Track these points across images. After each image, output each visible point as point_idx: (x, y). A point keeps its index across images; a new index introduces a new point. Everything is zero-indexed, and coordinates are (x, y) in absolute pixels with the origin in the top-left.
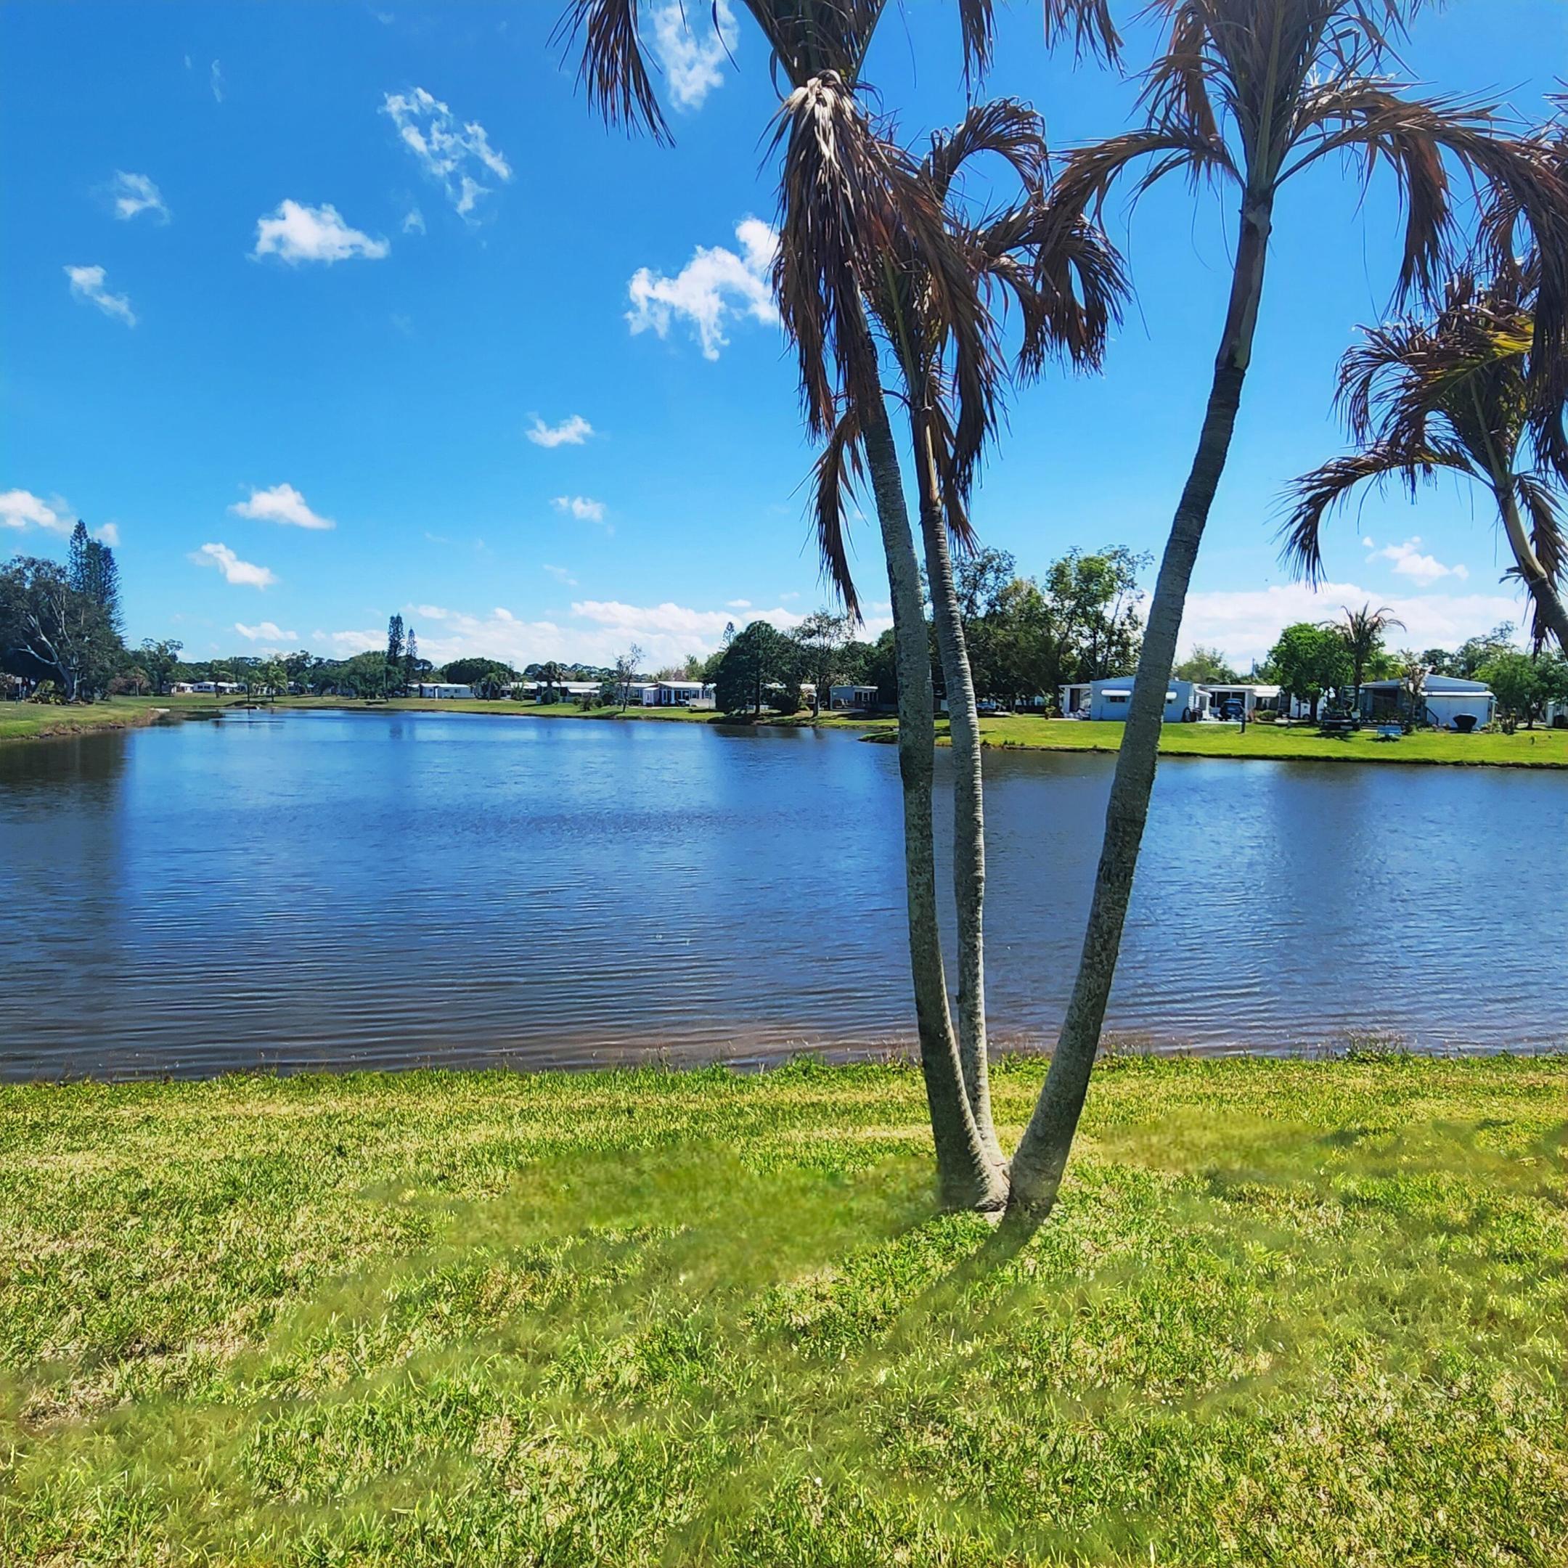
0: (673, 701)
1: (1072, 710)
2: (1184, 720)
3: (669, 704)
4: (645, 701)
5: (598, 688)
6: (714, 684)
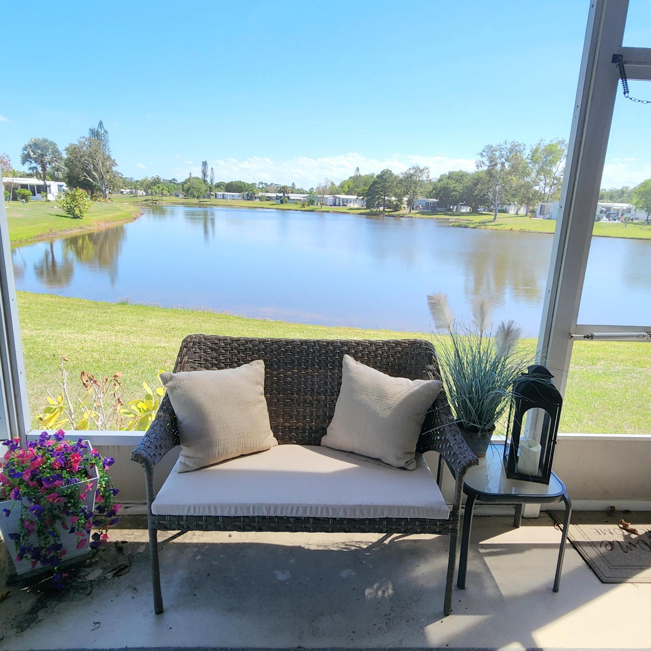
1: (540, 214)
3: (339, 205)
4: (329, 204)
5: (306, 197)
6: (362, 197)
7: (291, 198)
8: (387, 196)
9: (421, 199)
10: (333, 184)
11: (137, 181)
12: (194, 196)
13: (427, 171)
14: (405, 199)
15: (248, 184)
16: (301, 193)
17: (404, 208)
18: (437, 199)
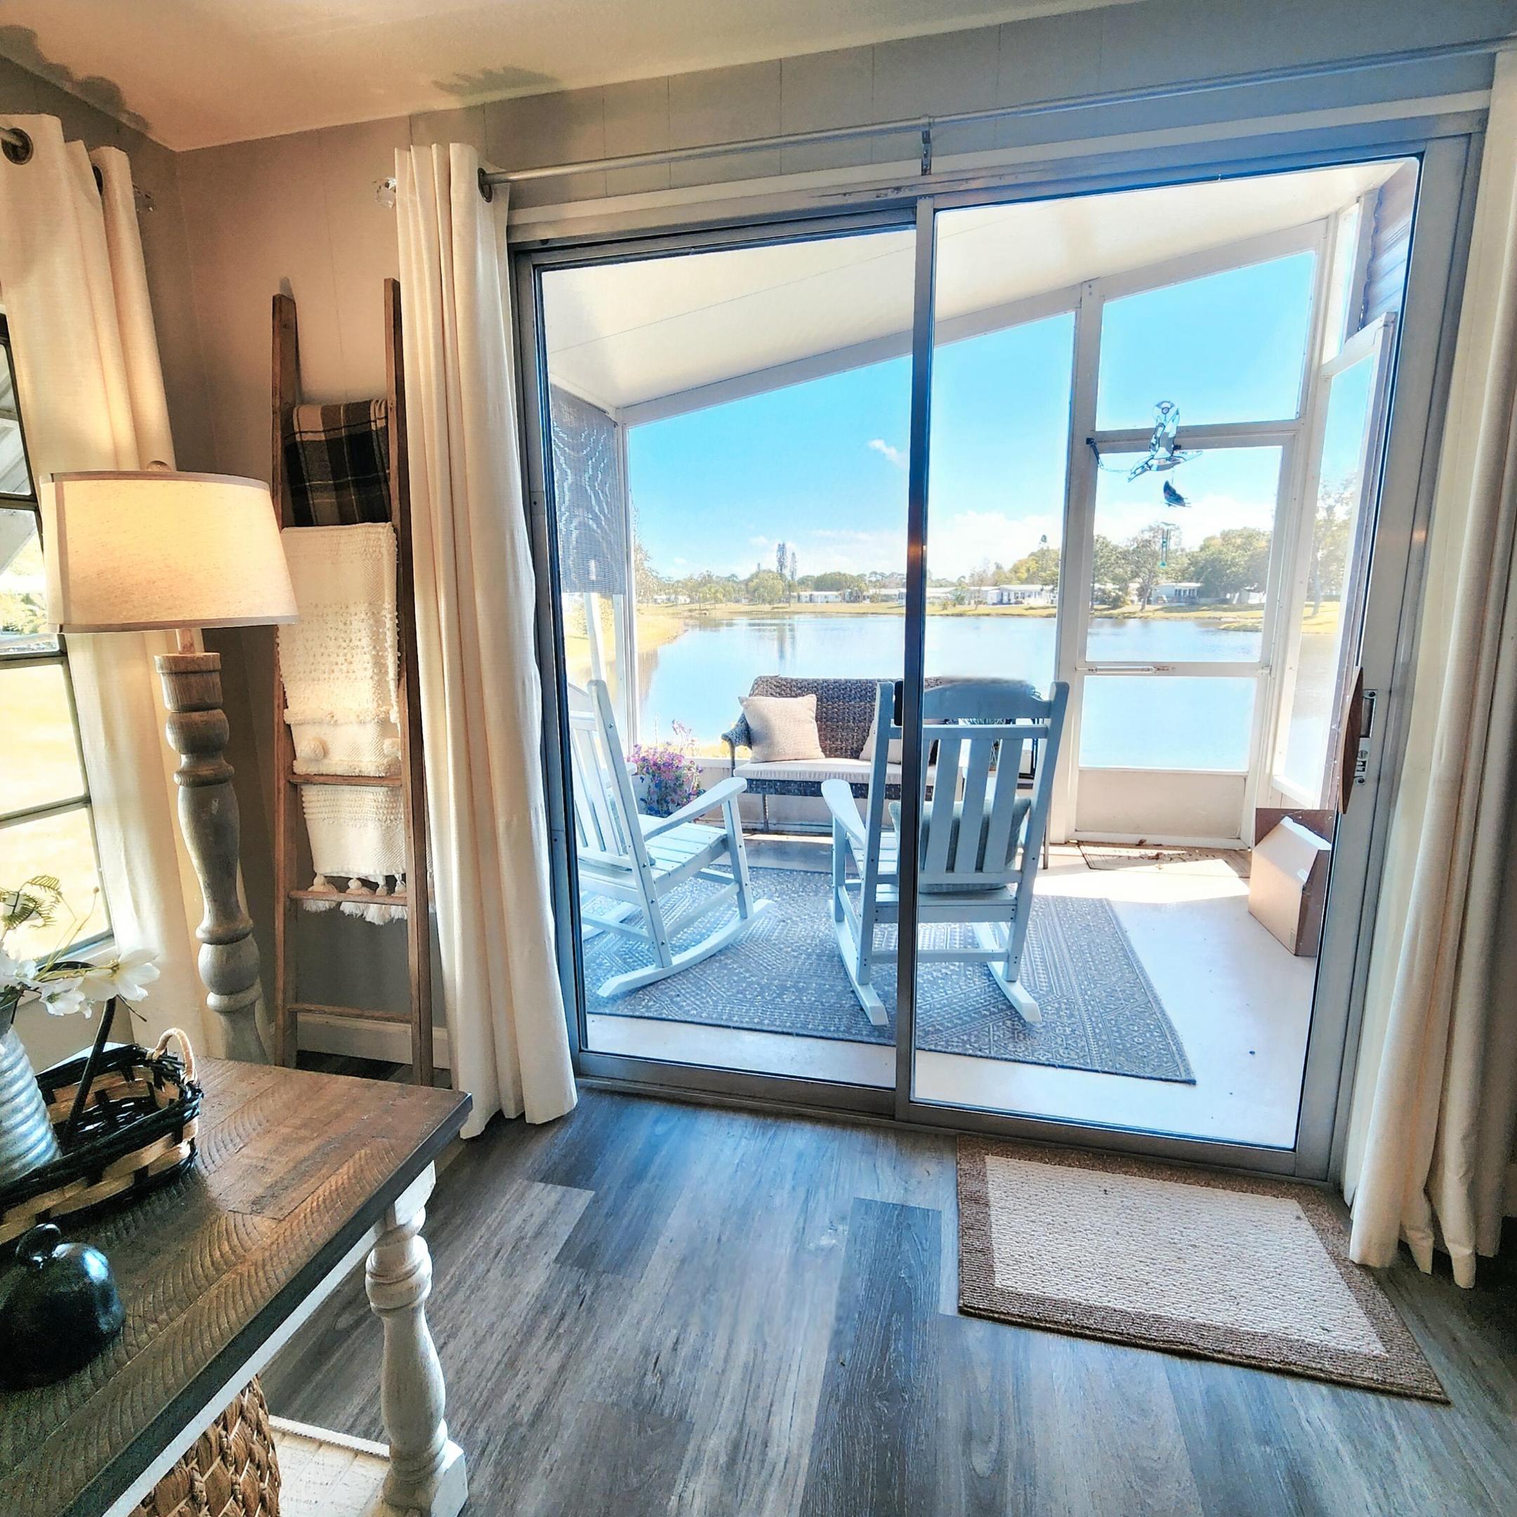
0: (1013, 601)
3: (1009, 603)
4: (990, 601)
5: (949, 593)
6: (1051, 587)
8: (1098, 581)
9: (1165, 585)
10: (998, 567)
11: (678, 582)
12: (764, 601)
13: (1177, 533)
14: (1134, 586)
15: (852, 577)
16: (941, 586)
17: (1132, 602)
18: (1197, 582)
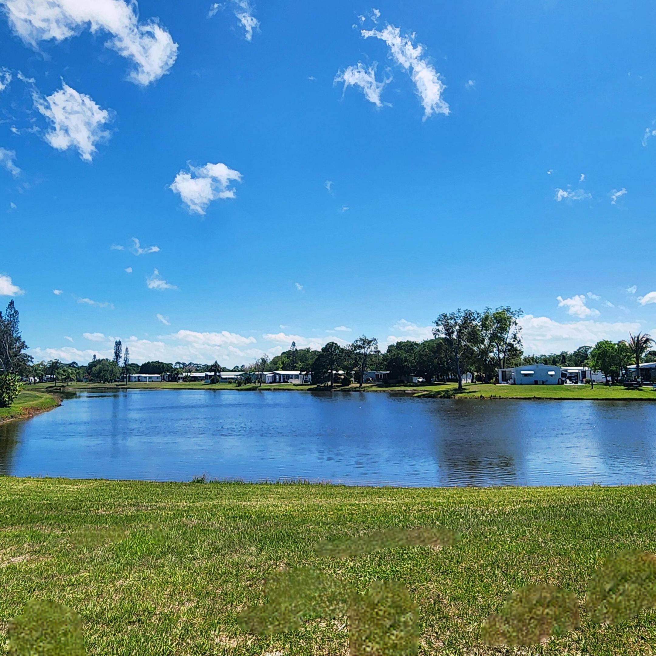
0: (282, 381)
1: (503, 380)
2: (558, 384)
3: (279, 382)
4: (268, 381)
6: (306, 373)
7: (223, 377)
8: (334, 369)
12: (105, 380)
18: (388, 370)
